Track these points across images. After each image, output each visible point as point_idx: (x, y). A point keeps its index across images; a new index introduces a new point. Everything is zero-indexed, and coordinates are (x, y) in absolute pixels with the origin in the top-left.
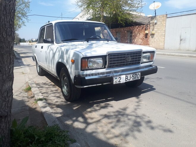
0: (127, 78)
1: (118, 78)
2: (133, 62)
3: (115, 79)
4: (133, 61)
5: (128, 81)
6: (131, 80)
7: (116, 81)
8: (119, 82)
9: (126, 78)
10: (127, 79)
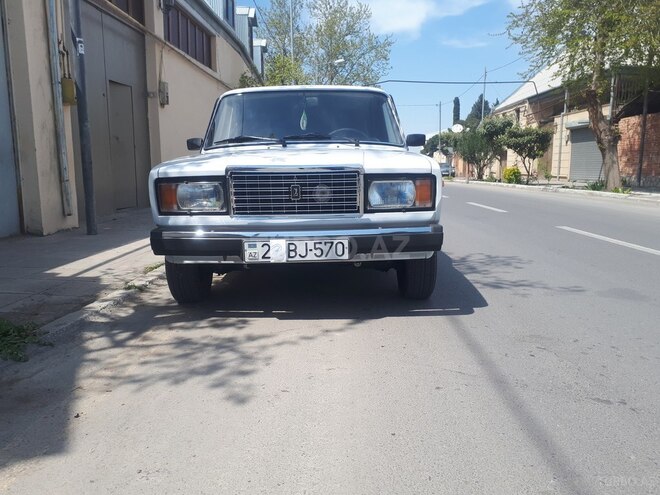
0: (294, 250)
1: (259, 245)
2: (338, 204)
3: (250, 246)
4: (335, 200)
5: (298, 258)
6: (311, 257)
7: (253, 253)
8: (263, 257)
9: (289, 251)
10: (292, 254)
